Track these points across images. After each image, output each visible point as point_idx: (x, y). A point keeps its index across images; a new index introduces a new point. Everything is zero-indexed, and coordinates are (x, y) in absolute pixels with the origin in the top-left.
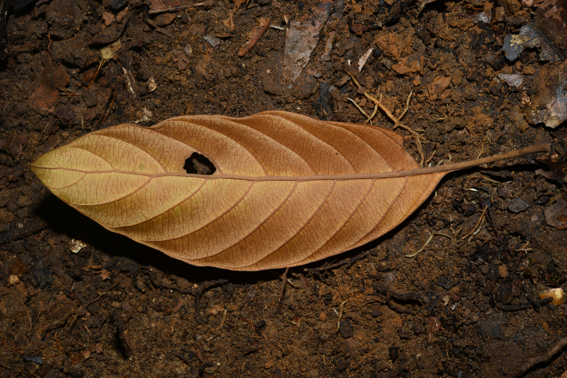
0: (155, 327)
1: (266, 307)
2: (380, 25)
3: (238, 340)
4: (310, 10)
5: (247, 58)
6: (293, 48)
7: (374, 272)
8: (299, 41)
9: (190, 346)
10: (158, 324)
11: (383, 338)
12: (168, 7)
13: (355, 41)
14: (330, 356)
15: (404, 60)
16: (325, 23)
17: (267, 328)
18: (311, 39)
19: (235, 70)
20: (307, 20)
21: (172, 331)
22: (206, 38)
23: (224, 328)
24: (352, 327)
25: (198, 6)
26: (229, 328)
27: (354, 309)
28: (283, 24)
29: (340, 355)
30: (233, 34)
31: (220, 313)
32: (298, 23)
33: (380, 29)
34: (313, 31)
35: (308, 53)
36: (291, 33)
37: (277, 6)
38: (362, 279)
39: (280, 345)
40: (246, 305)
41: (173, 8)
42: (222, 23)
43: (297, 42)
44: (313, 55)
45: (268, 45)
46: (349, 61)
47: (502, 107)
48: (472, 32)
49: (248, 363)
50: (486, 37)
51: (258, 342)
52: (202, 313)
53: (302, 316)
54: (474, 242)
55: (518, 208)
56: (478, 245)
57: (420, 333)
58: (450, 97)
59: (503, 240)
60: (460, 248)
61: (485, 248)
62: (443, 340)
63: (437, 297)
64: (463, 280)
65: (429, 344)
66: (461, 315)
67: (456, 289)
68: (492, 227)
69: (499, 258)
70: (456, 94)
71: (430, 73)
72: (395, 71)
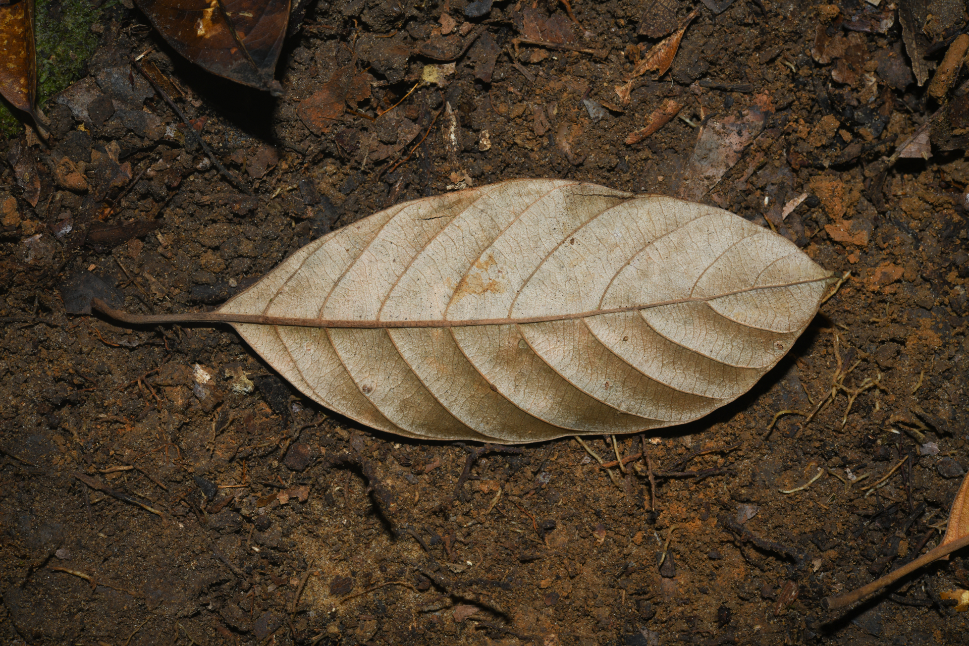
0: (393, 487)
1: (560, 503)
2: (826, 164)
3: (507, 538)
4: (740, 112)
5: (633, 150)
6: (705, 158)
7: (726, 498)
8: (714, 151)
9: (437, 526)
10: (398, 483)
11: (714, 590)
12: (545, 41)
13: (785, 174)
14: (632, 595)
15: (847, 223)
16: (755, 137)
17: (555, 531)
18: (732, 154)
19: (615, 161)
20: (733, 125)
21: (417, 499)
22: (586, 102)
23: (491, 514)
24: (675, 565)
25: (585, 53)
26: (499, 515)
27: (683, 539)
28: (696, 117)
29: (647, 596)
30: (624, 109)
31: (492, 493)
32: (718, 125)
33: (822, 168)
34: (734, 141)
35: (722, 171)
36: (704, 135)
37: (697, 91)
38: (707, 503)
39: (565, 561)
40: (533, 492)
41: (553, 45)
42: (613, 89)
43: (710, 150)
44: (727, 176)
45: (668, 140)
46: (766, 199)
47: (958, 330)
48: (946, 215)
49: (513, 573)
50: (963, 228)
51: (536, 547)
52: (466, 485)
53: (610, 529)
54: (874, 498)
55: (948, 471)
56: (880, 505)
57: (770, 598)
58: (894, 294)
59: (917, 508)
60: (855, 501)
61: (891, 511)
62: (795, 615)
63: (806, 556)
64: (846, 545)
65: (776, 616)
66: (830, 590)
67: (833, 554)
68: (905, 485)
69: (905, 529)
70: (904, 292)
71: (874, 252)
72: (828, 234)
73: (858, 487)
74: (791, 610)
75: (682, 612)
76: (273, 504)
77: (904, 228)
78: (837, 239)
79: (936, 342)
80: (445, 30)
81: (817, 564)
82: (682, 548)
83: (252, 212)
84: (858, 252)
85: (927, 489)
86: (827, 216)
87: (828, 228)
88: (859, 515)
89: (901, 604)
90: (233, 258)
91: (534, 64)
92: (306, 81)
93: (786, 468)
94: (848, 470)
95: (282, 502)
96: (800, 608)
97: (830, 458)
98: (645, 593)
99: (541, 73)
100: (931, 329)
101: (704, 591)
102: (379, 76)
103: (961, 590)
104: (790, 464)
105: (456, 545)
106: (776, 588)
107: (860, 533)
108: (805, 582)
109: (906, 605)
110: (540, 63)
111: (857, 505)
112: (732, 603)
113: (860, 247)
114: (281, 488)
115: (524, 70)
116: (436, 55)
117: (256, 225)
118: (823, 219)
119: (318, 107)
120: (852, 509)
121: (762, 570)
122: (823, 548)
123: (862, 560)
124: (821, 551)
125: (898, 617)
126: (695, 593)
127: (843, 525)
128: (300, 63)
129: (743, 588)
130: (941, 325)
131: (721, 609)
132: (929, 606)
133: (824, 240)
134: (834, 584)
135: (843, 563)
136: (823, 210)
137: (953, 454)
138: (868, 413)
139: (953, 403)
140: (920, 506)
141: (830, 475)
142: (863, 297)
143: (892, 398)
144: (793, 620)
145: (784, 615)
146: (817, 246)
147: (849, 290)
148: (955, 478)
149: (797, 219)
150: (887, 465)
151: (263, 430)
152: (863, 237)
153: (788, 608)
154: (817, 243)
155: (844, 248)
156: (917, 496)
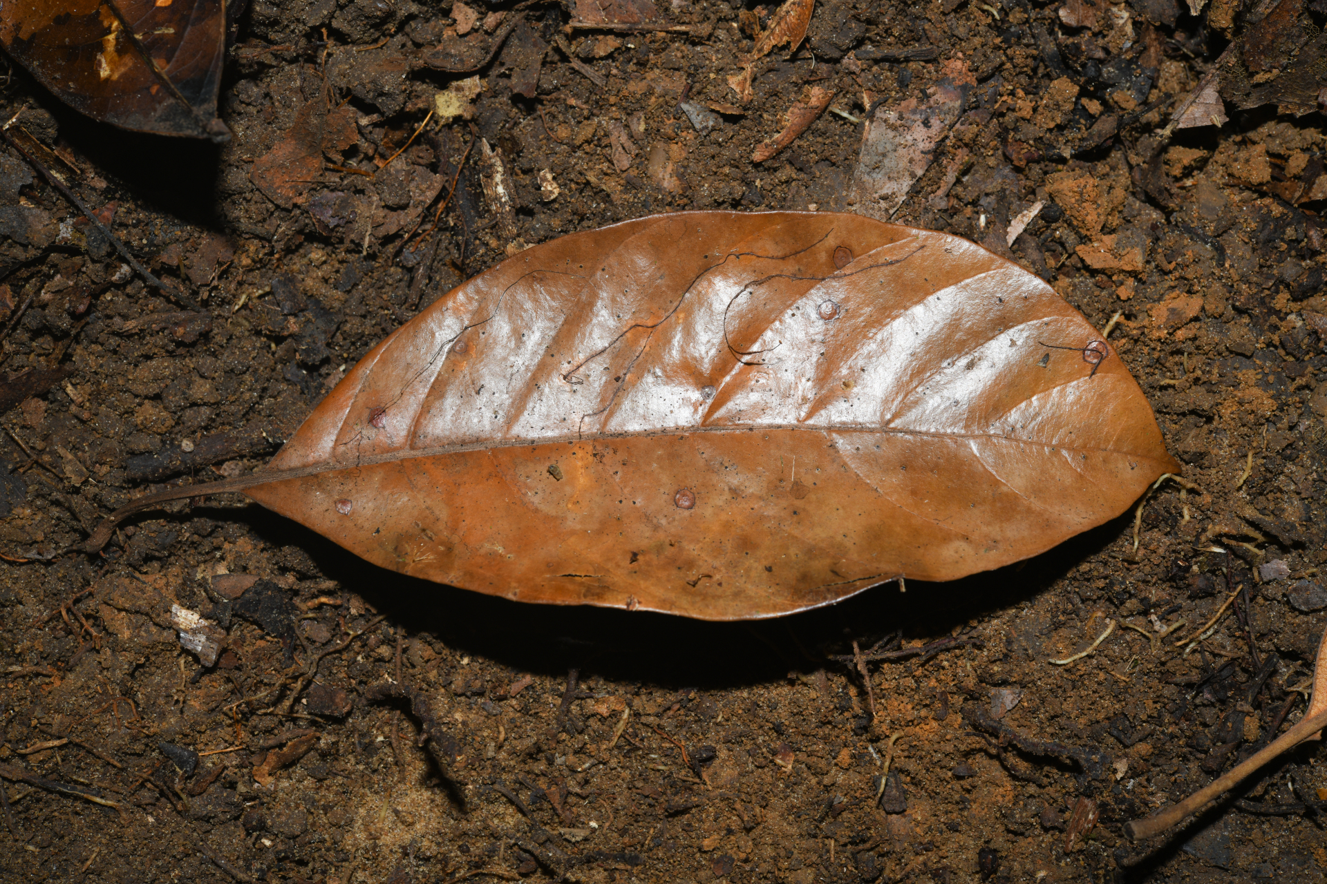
0: (464, 723)
1: (720, 719)
2: (1067, 153)
3: (645, 780)
4: (923, 91)
5: (768, 169)
6: (876, 167)
7: (971, 682)
8: (891, 155)
9: (537, 775)
10: (472, 716)
11: (969, 824)
12: (612, 22)
13: (1006, 177)
14: (845, 845)
15: (1109, 240)
16: (951, 126)
17: (717, 762)
18: (918, 156)
19: (739, 190)
20: (914, 112)
21: (502, 737)
22: (685, 107)
23: (618, 747)
24: (905, 792)
25: (676, 32)
26: (629, 748)
27: (912, 751)
28: (857, 107)
29: (868, 845)
30: (745, 109)
31: (615, 715)
32: (892, 116)
33: (1063, 161)
34: (921, 138)
35: (906, 184)
36: (873, 133)
37: (853, 68)
38: (943, 693)
39: (738, 806)
40: (677, 706)
41: (624, 27)
42: (725, 81)
43: (884, 155)
44: (915, 192)
45: (818, 148)
46: (983, 218)
47: (1300, 381)
48: (1261, 208)
49: (662, 833)
50: (1289, 224)
51: (691, 789)
52: (574, 708)
53: (799, 750)
54: (1198, 656)
55: (1307, 602)
56: (1207, 664)
57: (1053, 828)
58: (1195, 339)
59: (1265, 665)
60: (1169, 664)
61: (1225, 673)
62: (1098, 850)
63: (1103, 757)
64: (1163, 732)
65: (1067, 854)
66: (1147, 805)
67: (1144, 748)
68: (1243, 630)
69: (1250, 699)
70: (1210, 335)
71: (1156, 278)
72: (1082, 260)
73: (1172, 643)
74: (1091, 842)
75: (925, 864)
77: (1198, 235)
78: (1096, 266)
79: (1267, 405)
80: (463, 28)
81: (1122, 767)
82: (912, 766)
83: (205, 336)
84: (1131, 282)
85: (1277, 633)
86: (1077, 233)
87: (1082, 250)
88: (1177, 685)
89: (1258, 814)
90: (183, 409)
91: (602, 58)
92: (258, 129)
93: (1057, 626)
94: (1154, 617)
96: (1103, 837)
97: (1122, 603)
98: (864, 841)
99: (614, 71)
100: (1257, 385)
101: (954, 828)
102: (368, 109)
104: (1062, 618)
105: (572, 799)
106: (1062, 811)
107: (1182, 713)
108: (1107, 797)
109: (1266, 815)
110: (610, 56)
111: (1172, 670)
112: (1000, 842)
113: (1134, 274)
115: (587, 69)
116: (450, 66)
117: (214, 354)
118: (1071, 238)
119: (282, 166)
120: (1166, 677)
121: (1040, 786)
122: (1128, 742)
123: (1191, 753)
124: (1126, 747)
125: (1256, 834)
126: (941, 832)
127: (1155, 702)
128: (248, 104)
129: (1013, 816)
130: (1271, 378)
131: (982, 853)
132: (1302, 812)
133: (1078, 270)
134: (1152, 794)
135: (1161, 761)
136: (1070, 225)
137: (1313, 575)
138: (1172, 527)
139: (1303, 496)
140: (1269, 660)
141: (1126, 629)
142: (1146, 350)
143: (1207, 499)
144: (1094, 856)
145: (1081, 851)
146: (1068, 280)
147: (1124, 341)
148: (1320, 611)
149: (1032, 243)
150: (1213, 603)
151: (258, 661)
152: (1135, 258)
153: (1086, 839)
154: (1067, 275)
155: (1110, 277)
156: (1265, 645)
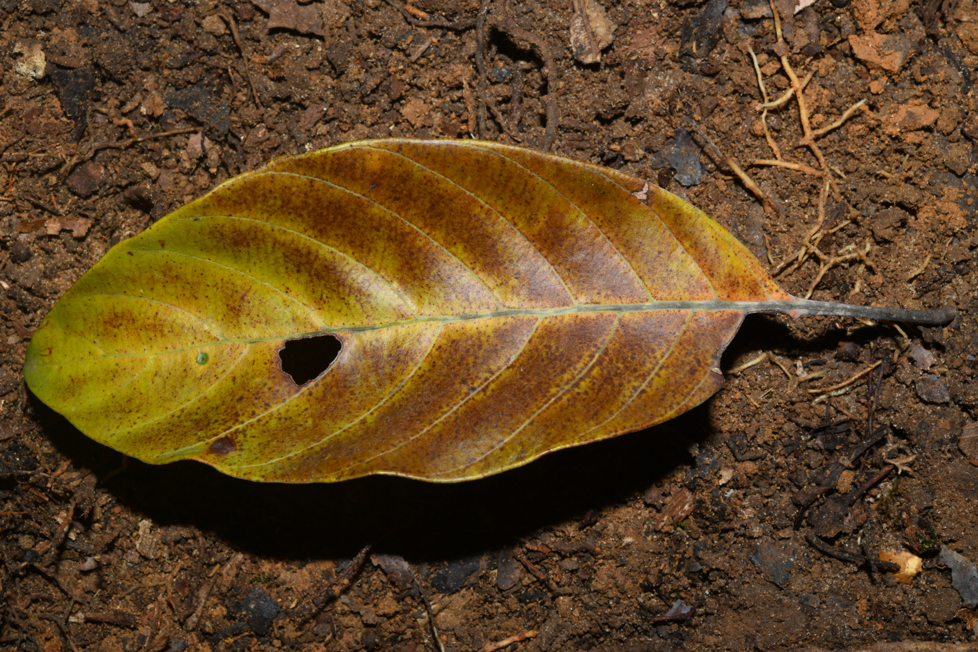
15: (879, 38)
54: (824, 407)
55: (929, 394)
56: (829, 417)
57: (654, 506)
58: (919, 145)
59: (876, 433)
60: (797, 405)
61: (840, 428)
62: (682, 536)
63: (715, 462)
64: (771, 460)
65: (657, 532)
66: (736, 514)
67: (751, 467)
68: (868, 399)
69: (853, 457)
70: (932, 146)
71: (907, 84)
72: (851, 48)
73: (806, 388)
74: (679, 529)
76: (40, 232)
78: (861, 56)
79: (958, 221)
81: (727, 475)
84: (884, 80)
85: (896, 411)
86: (855, 23)
87: (853, 39)
88: (797, 424)
89: (824, 553)
94: (799, 363)
95: (51, 232)
96: (691, 528)
100: (956, 202)
103: (909, 554)
106: (665, 494)
107: (793, 449)
108: (705, 495)
109: (830, 556)
111: (798, 411)
113: (887, 73)
114: (54, 213)
120: (791, 415)
122: (740, 457)
123: (788, 484)
124: (737, 460)
125: (816, 569)
127: (774, 433)
130: (970, 201)
132: (860, 564)
133: (846, 56)
134: (744, 507)
135: (762, 483)
136: (852, 14)
137: (944, 375)
138: (843, 293)
139: (960, 307)
140: (880, 430)
141: (773, 363)
142: (876, 140)
143: (878, 279)
144: (679, 541)
145: (668, 534)
146: (833, 61)
147: (860, 127)
148: (937, 404)
149: (814, 18)
150: (853, 370)
151: (47, 133)
152: (895, 61)
153: (676, 524)
154: (834, 56)
155: (869, 70)
156: (882, 418)
